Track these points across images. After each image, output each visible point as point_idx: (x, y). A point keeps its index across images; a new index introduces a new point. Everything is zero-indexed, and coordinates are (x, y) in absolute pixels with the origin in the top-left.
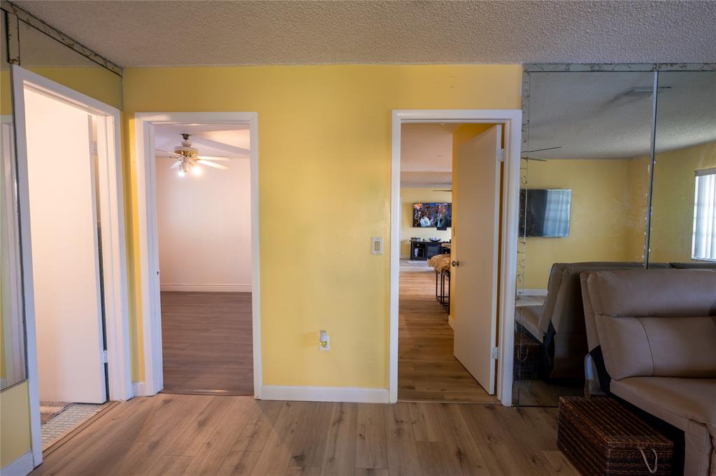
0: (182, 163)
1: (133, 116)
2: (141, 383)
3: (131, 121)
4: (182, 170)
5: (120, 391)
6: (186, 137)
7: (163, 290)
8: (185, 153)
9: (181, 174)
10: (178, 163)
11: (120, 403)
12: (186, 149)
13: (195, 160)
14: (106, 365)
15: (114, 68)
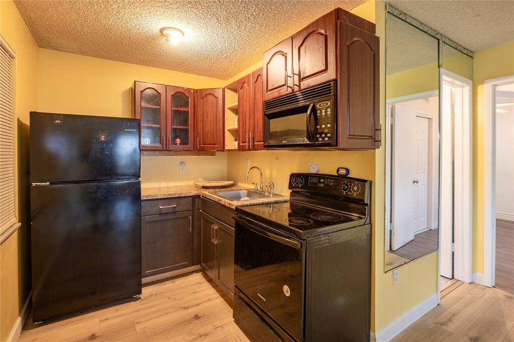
1: (482, 82)
2: (478, 274)
3: (480, 88)
11: (462, 283)
14: (453, 253)
15: (469, 54)
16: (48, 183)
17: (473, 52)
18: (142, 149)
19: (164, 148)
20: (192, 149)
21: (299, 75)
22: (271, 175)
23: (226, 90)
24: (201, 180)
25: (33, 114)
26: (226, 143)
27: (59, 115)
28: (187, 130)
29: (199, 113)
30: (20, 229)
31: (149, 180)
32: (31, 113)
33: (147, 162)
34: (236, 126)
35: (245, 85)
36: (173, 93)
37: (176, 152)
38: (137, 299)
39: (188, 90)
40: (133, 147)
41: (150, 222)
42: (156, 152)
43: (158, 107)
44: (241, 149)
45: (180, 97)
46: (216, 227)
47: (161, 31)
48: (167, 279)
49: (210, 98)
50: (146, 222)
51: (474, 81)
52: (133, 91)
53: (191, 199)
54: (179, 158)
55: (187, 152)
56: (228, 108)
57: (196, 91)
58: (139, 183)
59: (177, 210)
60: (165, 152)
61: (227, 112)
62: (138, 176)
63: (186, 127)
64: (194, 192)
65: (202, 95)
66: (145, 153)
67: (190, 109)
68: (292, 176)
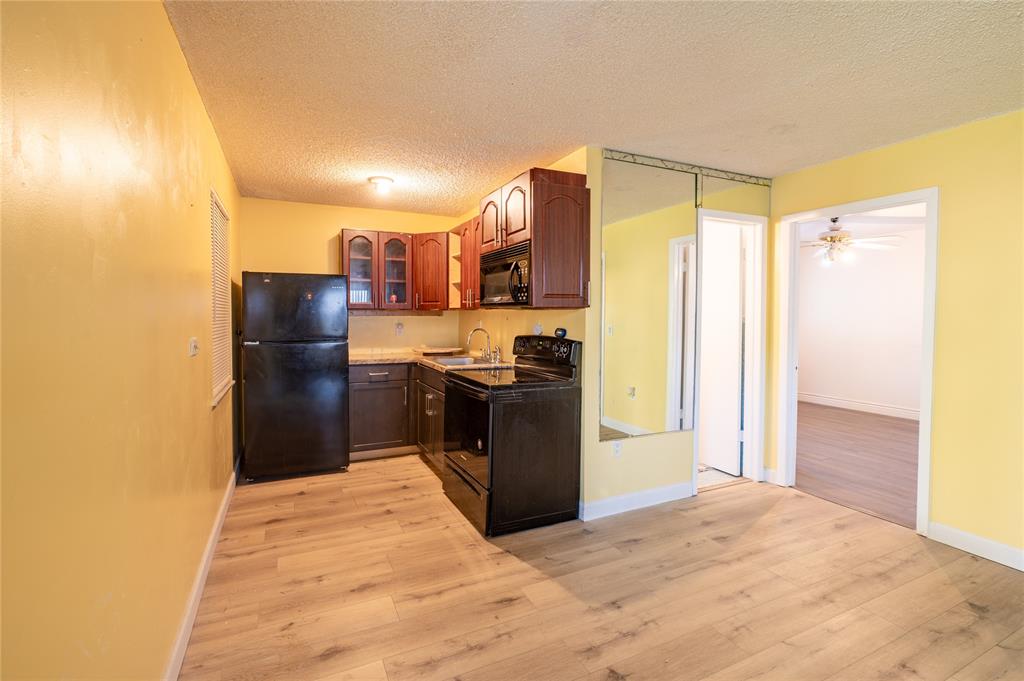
0: (828, 251)
1: (779, 219)
2: (772, 471)
3: (777, 226)
4: (828, 259)
5: (752, 471)
6: (834, 221)
7: (801, 400)
8: (832, 239)
9: (826, 263)
10: (824, 250)
11: (752, 481)
12: (834, 234)
13: (847, 245)
14: (742, 443)
15: (764, 182)
16: (258, 343)
17: (770, 179)
18: (351, 308)
19: (376, 307)
20: (410, 307)
21: (506, 230)
22: (502, 339)
23: (450, 234)
24: (423, 346)
25: (245, 274)
26: (450, 301)
27: (267, 274)
28: (404, 284)
29: (419, 263)
30: (234, 386)
31: (359, 345)
32: (243, 273)
33: (357, 323)
34: (459, 281)
35: (467, 232)
36: (386, 241)
37: (391, 311)
38: (344, 471)
39: (405, 235)
40: (341, 305)
41: (360, 390)
42: (368, 312)
43: (369, 258)
44: (463, 306)
45: (396, 244)
46: (430, 397)
47: (370, 179)
48: (378, 458)
49: (432, 244)
50: (355, 391)
51: (771, 217)
52: (341, 238)
53: (406, 367)
54: (396, 319)
55: (404, 311)
56: (454, 257)
57: (414, 237)
58: (346, 345)
59: (390, 378)
60: (379, 312)
61: (451, 260)
62: (345, 337)
63: (402, 281)
64: (410, 358)
65: (421, 240)
66: (355, 312)
67: (408, 259)
68: (516, 338)
